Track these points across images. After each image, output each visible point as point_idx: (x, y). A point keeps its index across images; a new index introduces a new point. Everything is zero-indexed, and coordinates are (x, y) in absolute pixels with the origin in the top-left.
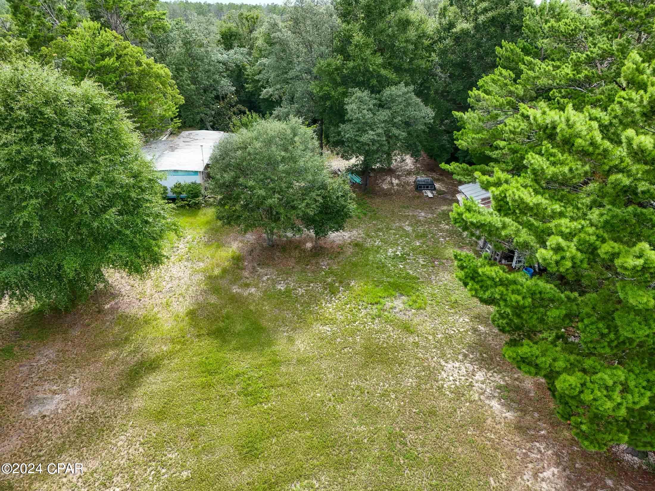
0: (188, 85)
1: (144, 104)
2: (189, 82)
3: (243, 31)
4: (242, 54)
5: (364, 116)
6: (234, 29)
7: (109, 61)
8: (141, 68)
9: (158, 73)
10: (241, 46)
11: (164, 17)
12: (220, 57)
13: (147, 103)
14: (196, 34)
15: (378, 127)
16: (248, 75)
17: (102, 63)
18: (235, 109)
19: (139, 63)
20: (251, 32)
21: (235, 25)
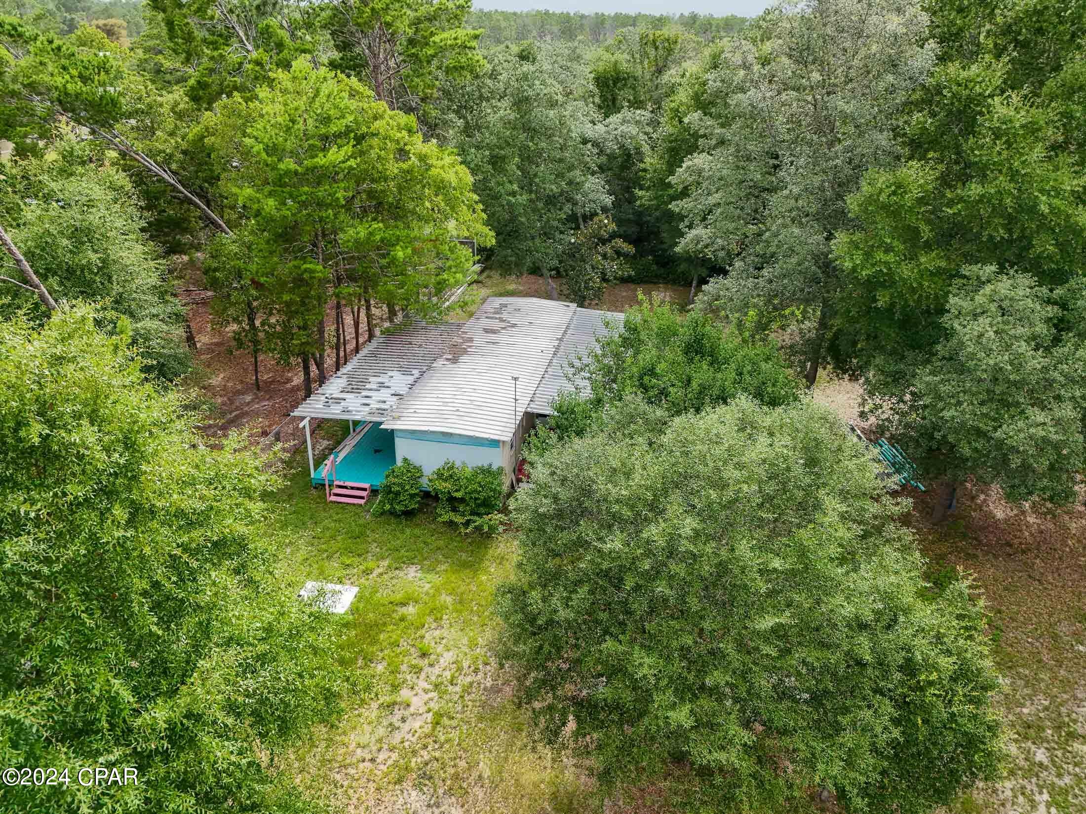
0: (513, 194)
1: (400, 254)
2: (515, 187)
3: (643, 70)
4: (637, 123)
5: (1017, 364)
6: (624, 66)
7: (335, 155)
8: (405, 166)
9: (442, 181)
10: (637, 104)
11: (474, 44)
12: (590, 131)
13: (409, 251)
14: (543, 83)
15: (1058, 398)
16: (645, 170)
17: (321, 160)
18: (608, 249)
19: (402, 153)
20: (659, 71)
21: (626, 56)
